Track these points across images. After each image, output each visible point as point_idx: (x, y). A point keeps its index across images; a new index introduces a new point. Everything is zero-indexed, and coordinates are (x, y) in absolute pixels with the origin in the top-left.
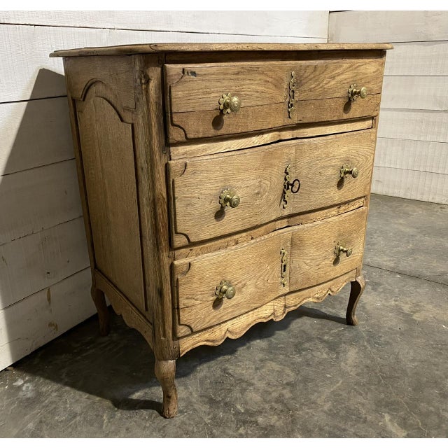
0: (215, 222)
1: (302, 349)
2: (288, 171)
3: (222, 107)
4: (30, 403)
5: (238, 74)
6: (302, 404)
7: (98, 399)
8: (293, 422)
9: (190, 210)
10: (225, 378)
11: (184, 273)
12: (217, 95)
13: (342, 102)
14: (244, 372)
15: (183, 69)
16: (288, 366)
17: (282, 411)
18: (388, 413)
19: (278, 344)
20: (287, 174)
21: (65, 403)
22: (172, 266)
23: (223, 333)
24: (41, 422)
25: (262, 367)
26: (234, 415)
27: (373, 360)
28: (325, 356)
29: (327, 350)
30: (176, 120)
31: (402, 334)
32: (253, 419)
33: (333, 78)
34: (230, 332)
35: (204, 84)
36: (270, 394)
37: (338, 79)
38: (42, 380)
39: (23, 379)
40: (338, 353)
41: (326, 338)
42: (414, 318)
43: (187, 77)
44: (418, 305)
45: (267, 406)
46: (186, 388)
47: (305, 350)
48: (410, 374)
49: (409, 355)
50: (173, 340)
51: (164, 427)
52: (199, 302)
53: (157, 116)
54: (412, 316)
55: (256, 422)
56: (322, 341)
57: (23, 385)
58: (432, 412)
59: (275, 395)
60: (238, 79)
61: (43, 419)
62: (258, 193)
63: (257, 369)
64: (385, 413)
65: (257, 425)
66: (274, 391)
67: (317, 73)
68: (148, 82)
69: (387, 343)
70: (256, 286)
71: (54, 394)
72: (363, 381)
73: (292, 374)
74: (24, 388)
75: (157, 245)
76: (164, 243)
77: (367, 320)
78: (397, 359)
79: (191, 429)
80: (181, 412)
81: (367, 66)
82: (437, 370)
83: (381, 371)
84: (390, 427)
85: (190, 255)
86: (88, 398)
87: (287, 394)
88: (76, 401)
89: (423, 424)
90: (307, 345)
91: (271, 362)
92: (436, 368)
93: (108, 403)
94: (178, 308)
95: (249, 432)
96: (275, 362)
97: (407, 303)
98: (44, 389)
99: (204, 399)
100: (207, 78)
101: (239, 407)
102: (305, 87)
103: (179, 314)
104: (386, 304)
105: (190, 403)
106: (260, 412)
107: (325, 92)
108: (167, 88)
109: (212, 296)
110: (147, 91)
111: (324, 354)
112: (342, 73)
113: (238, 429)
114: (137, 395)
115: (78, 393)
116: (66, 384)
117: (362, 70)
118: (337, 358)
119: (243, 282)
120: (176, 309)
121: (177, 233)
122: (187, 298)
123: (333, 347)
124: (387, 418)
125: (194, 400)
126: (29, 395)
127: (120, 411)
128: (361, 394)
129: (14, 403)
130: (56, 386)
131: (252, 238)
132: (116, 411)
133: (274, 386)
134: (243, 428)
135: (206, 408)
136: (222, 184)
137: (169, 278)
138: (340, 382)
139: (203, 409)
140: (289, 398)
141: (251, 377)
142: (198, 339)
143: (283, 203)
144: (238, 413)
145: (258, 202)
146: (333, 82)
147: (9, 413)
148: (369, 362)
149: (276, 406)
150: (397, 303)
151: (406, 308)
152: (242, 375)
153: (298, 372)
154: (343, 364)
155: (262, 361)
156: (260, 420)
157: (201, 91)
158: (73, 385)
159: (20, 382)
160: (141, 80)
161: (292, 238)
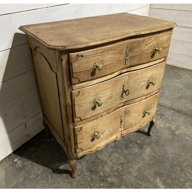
0: (92, 111)
1: (128, 148)
2: (124, 86)
3: (95, 67)
4: (20, 170)
5: (102, 52)
6: (126, 173)
7: (47, 168)
8: (122, 181)
9: (81, 108)
10: (96, 160)
11: (79, 131)
12: (92, 63)
13: (150, 55)
14: (104, 157)
15: (78, 55)
16: (122, 155)
17: (118, 176)
18: (159, 178)
19: (118, 144)
20: (124, 87)
21: (34, 170)
22: (74, 129)
23: (95, 149)
24: (25, 178)
25: (111, 155)
26: (99, 177)
27: (156, 153)
28: (137, 151)
29: (138, 148)
30: (74, 75)
31: (169, 141)
32: (106, 179)
33: (147, 45)
34: (98, 148)
35: (87, 59)
36: (114, 168)
37: (149, 45)
38: (25, 159)
39: (17, 158)
40: (142, 150)
41: (138, 142)
42: (176, 133)
43: (79, 58)
44: (178, 126)
45: (112, 174)
46: (81, 164)
47: (129, 148)
48: (170, 160)
49: (171, 151)
50: (75, 153)
51: (72, 182)
52: (85, 140)
53: (66, 74)
54: (175, 132)
55: (107, 181)
56: (137, 143)
57: (17, 161)
58: (176, 178)
59: (115, 168)
60: (102, 55)
61: (26, 177)
62: (111, 97)
63: (109, 156)
64: (158, 178)
65: (108, 182)
66: (115, 167)
67: (140, 44)
68: (62, 61)
69: (163, 145)
70: (109, 131)
71: (30, 166)
72: (151, 163)
73: (123, 159)
74: (18, 163)
75: (68, 122)
76: (70, 121)
77: (156, 133)
78: (166, 153)
79: (82, 183)
80: (79, 175)
81: (163, 37)
82: (181, 159)
83: (158, 158)
84: (159, 184)
85: (81, 124)
86: (42, 168)
87: (120, 168)
88: (38, 169)
89: (172, 183)
90: (130, 145)
91: (115, 153)
92: (181, 157)
93: (50, 170)
94: (77, 143)
95: (105, 185)
96: (117, 153)
97: (174, 125)
98: (26, 163)
99: (88, 170)
100: (88, 57)
101: (101, 174)
102: (134, 51)
103: (77, 145)
104: (165, 125)
105: (82, 172)
106: (109, 176)
107: (143, 52)
108: (70, 63)
109: (91, 137)
110: (62, 64)
111: (137, 150)
112: (151, 42)
113: (100, 184)
114: (62, 167)
115: (39, 165)
116: (34, 161)
117: (161, 39)
118: (142, 152)
120: (76, 143)
121: (75, 117)
122: (80, 140)
123: (141, 147)
124: (158, 180)
125: (84, 170)
126: (20, 166)
127: (55, 174)
128: (149, 169)
129: (14, 169)
130: (30, 162)
131: (108, 113)
132: (54, 174)
133: (116, 164)
134: (102, 183)
135: (88, 174)
137: (73, 133)
138: (142, 163)
139: (87, 174)
140: (121, 170)
141: (107, 160)
142: (85, 152)
143: (122, 98)
144: (100, 176)
145: (110, 100)
146: (147, 47)
147: (13, 174)
148: (154, 154)
149: (116, 174)
150: (170, 125)
151: (173, 128)
152: (103, 159)
153: (125, 158)
154: (144, 155)
155: (111, 152)
156: (109, 180)
157: (85, 62)
158: (37, 162)
159: (16, 160)
160: (59, 60)
161: (125, 111)
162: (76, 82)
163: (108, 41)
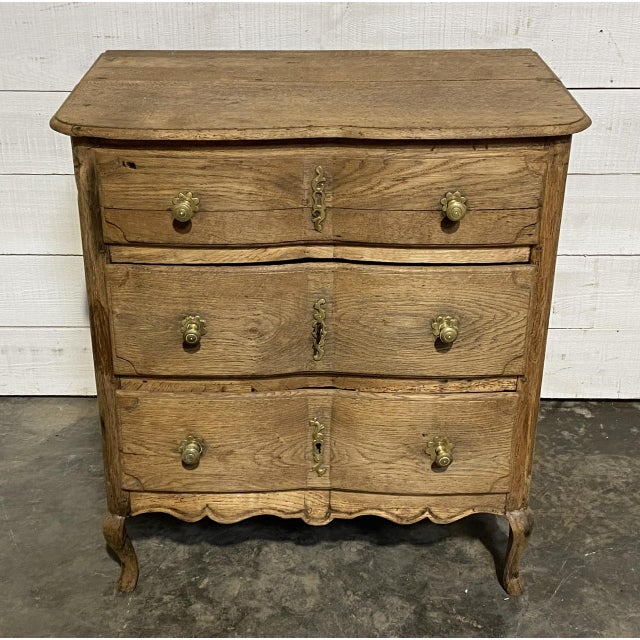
5: (204, 168)
11: (130, 410)
12: (170, 192)
15: (119, 158)
30: (110, 217)
33: (404, 180)
35: (147, 178)
37: (414, 182)
43: (123, 168)
60: (205, 176)
62: (253, 331)
67: (368, 171)
70: (254, 461)
81: (490, 164)
85: (143, 387)
100: (152, 171)
102: (344, 190)
103: (123, 459)
107: (384, 200)
112: (424, 174)
117: (477, 169)
119: (229, 448)
121: (117, 356)
122: (134, 443)
131: (253, 390)
136: (186, 308)
145: (253, 343)
157: (144, 186)
161: (332, 408)
162: (117, 240)
163: (218, 138)
